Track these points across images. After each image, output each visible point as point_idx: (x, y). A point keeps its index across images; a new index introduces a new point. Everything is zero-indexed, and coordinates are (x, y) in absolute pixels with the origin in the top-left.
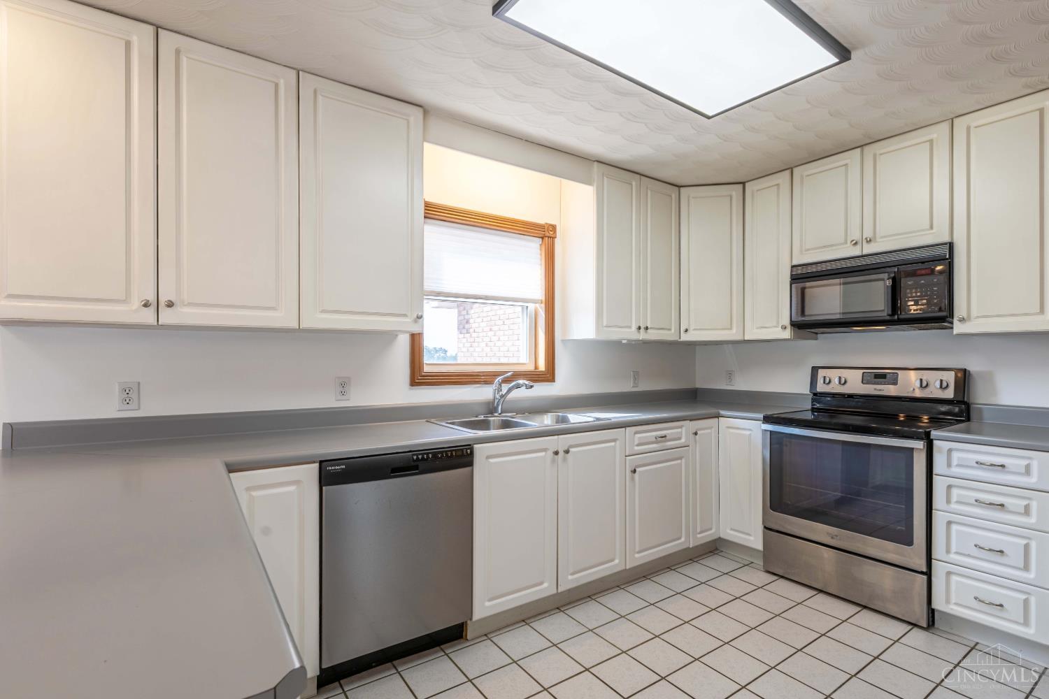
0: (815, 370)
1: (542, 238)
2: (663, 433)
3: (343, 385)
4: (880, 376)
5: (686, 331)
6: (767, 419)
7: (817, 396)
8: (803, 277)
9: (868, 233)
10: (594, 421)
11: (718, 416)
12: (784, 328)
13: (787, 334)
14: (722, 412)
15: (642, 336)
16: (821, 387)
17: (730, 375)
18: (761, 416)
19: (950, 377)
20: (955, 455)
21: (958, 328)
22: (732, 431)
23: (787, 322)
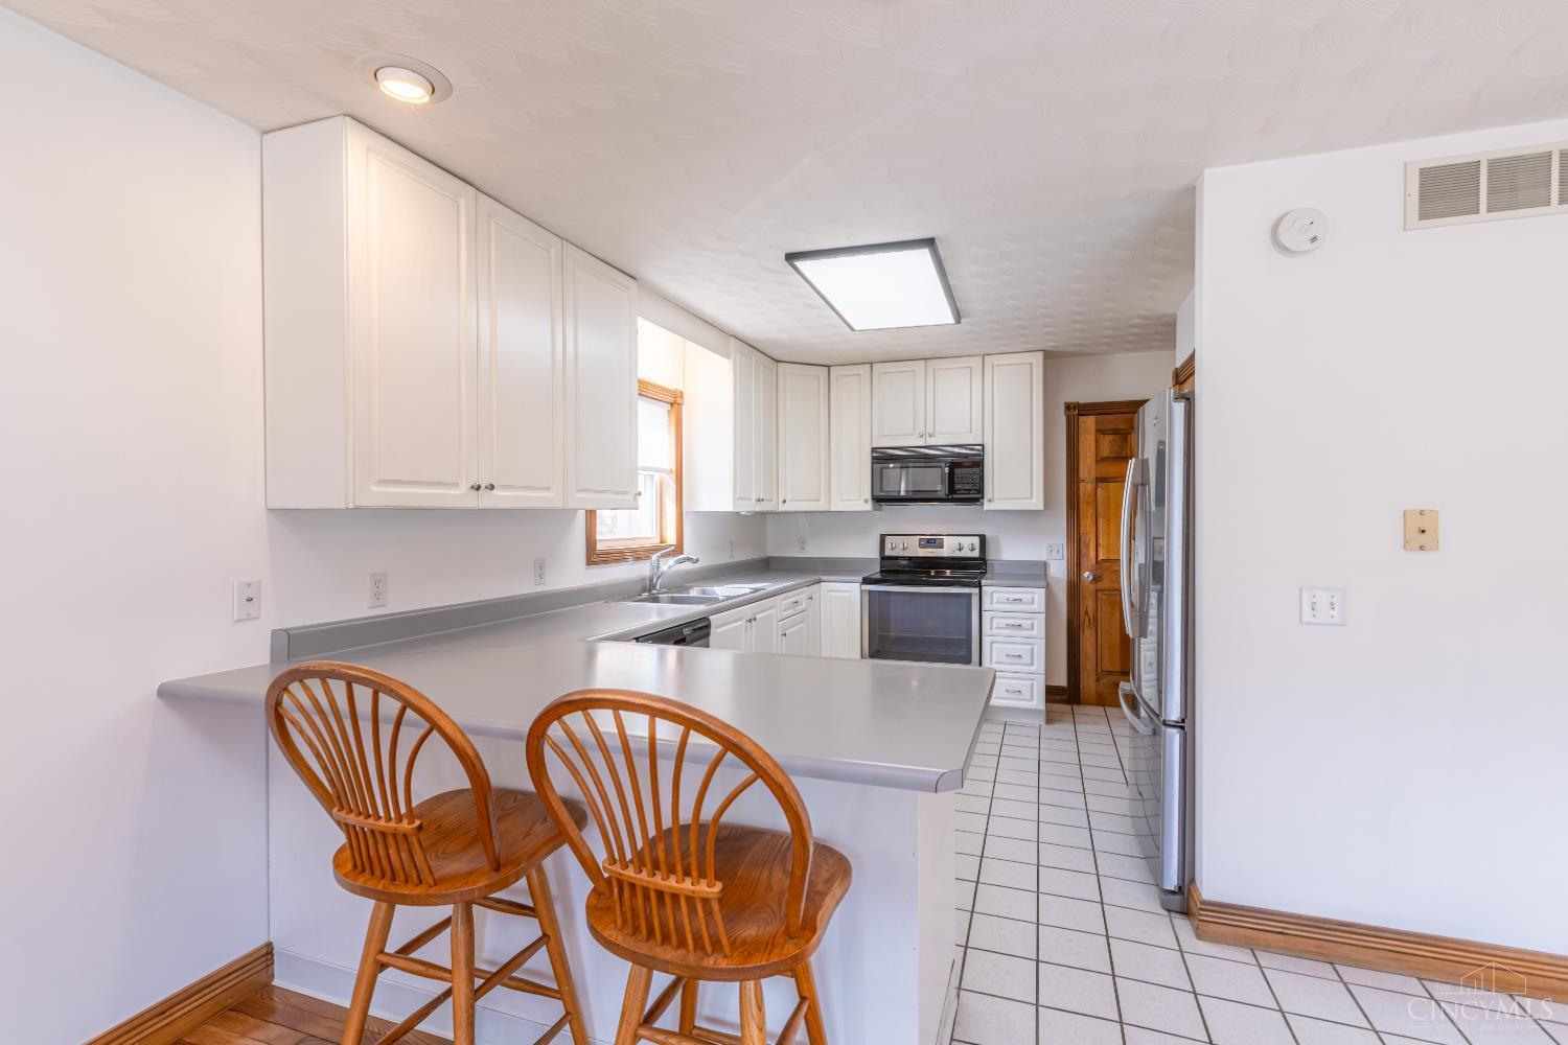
0: (883, 538)
1: (672, 404)
2: (794, 599)
3: (541, 568)
4: (932, 542)
5: (785, 501)
6: (866, 581)
7: (884, 558)
8: (882, 459)
9: (930, 430)
10: (751, 593)
11: (819, 582)
12: (866, 501)
13: (869, 506)
14: (824, 578)
15: (759, 508)
16: (888, 553)
17: (803, 543)
18: (860, 579)
19: (976, 541)
20: (995, 595)
21: (987, 506)
22: (833, 594)
23: (868, 496)
